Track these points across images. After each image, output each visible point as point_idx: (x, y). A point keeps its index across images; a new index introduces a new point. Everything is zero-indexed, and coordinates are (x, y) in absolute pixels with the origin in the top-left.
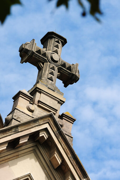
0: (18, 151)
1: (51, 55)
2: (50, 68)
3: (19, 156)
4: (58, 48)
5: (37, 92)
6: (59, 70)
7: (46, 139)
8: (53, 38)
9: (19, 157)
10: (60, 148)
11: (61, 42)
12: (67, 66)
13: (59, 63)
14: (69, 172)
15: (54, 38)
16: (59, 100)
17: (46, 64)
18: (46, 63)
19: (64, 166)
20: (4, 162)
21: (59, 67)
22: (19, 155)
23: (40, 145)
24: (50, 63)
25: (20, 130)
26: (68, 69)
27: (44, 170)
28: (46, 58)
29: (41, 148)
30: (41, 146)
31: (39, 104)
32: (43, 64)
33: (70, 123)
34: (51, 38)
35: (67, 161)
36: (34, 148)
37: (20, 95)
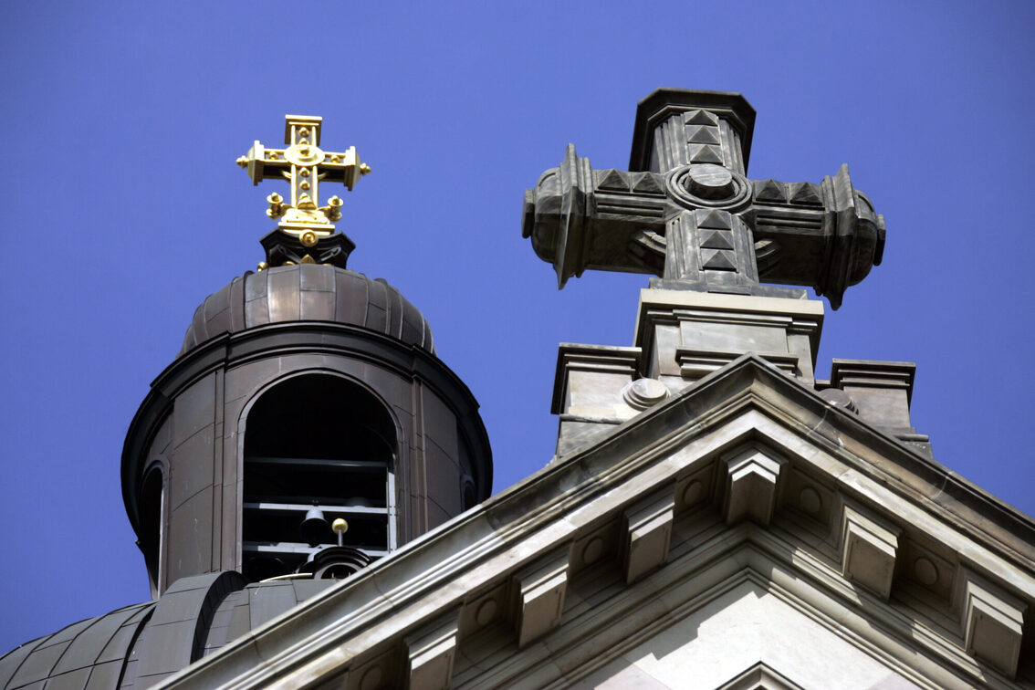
0: (655, 594)
1: (683, 178)
2: (699, 228)
3: (673, 613)
4: (714, 140)
5: (657, 327)
6: (758, 228)
7: (772, 479)
8: (670, 117)
9: (676, 618)
10: (862, 485)
11: (721, 116)
12: (790, 192)
13: (741, 196)
14: (960, 569)
15: (678, 113)
16: (790, 320)
17: (673, 223)
18: (672, 221)
19: (925, 561)
20: (598, 662)
21: (749, 209)
22: (668, 613)
23: (766, 528)
24: (691, 208)
25: (606, 480)
26: (796, 203)
27: (838, 628)
28: (665, 198)
29: (780, 542)
30: (771, 533)
31: (685, 366)
32: (662, 232)
33: (888, 390)
34: (663, 120)
35: (926, 526)
36: (741, 557)
37: (571, 364)
